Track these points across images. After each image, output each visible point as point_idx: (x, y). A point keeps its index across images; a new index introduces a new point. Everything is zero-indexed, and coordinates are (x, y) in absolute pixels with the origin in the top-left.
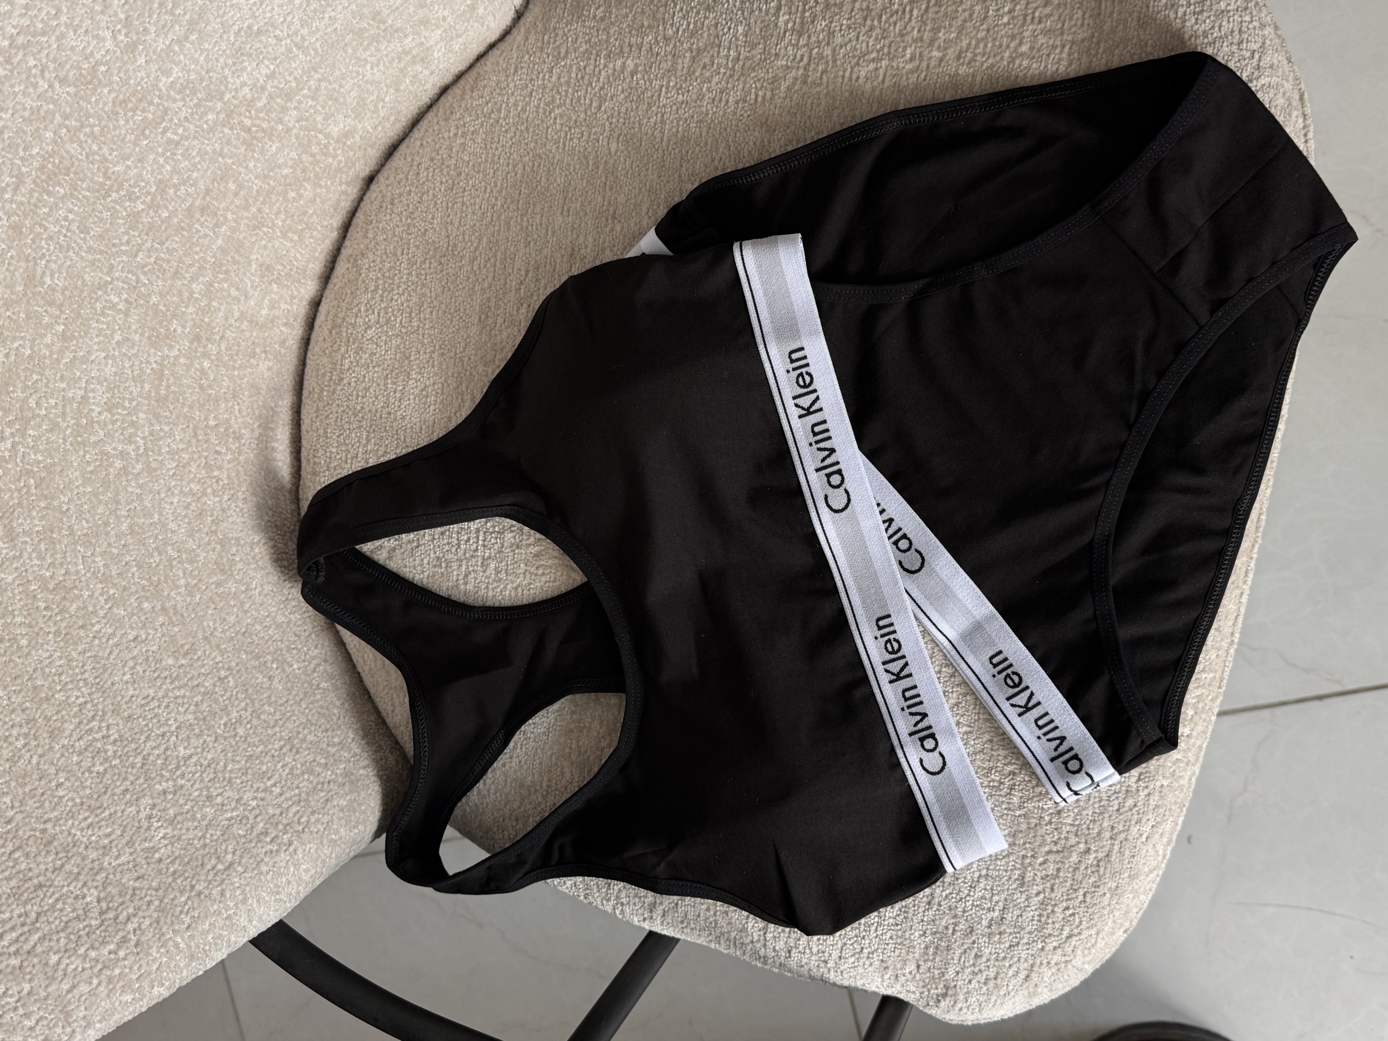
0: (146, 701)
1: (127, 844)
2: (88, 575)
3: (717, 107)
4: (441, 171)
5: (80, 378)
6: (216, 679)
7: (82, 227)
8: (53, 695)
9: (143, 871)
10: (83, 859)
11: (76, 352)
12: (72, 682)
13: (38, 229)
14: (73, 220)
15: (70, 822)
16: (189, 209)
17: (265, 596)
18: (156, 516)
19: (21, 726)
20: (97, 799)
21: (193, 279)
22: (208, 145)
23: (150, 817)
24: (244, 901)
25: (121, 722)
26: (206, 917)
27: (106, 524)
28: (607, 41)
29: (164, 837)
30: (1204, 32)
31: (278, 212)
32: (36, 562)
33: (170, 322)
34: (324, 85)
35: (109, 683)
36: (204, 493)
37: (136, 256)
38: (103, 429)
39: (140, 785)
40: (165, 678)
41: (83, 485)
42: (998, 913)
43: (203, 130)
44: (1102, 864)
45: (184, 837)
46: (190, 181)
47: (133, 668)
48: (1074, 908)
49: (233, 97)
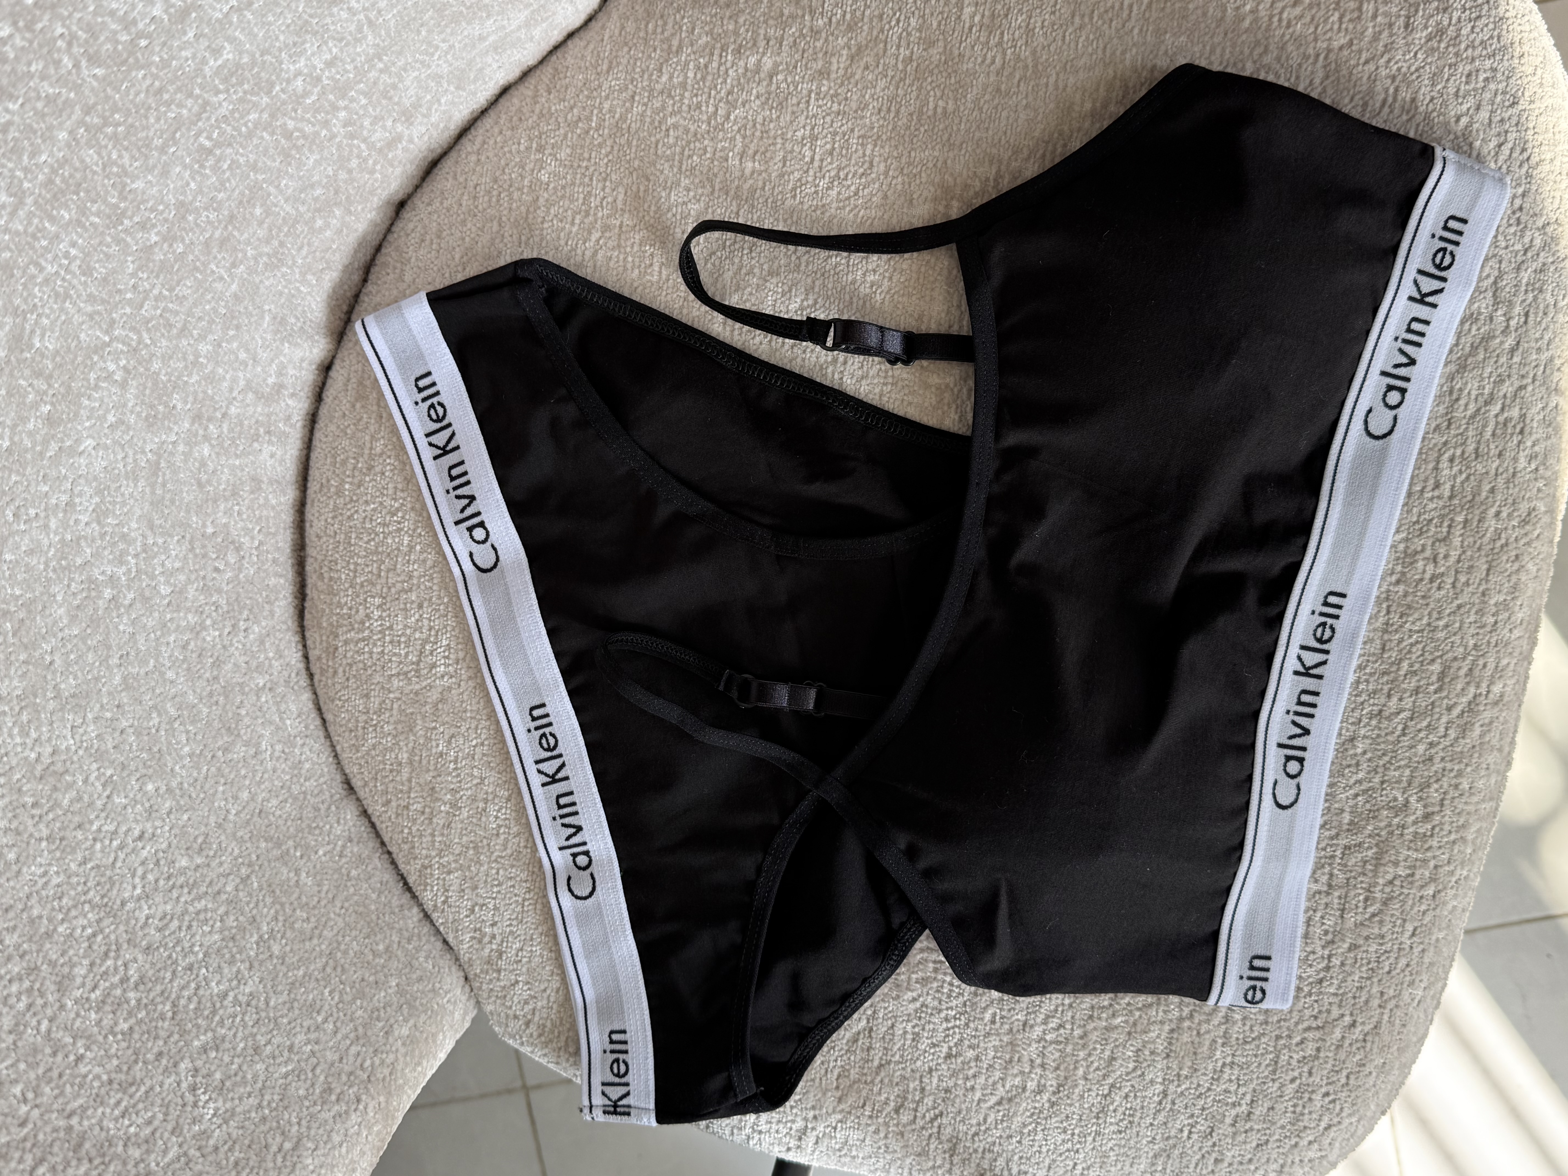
0: (165, 921)
1: (173, 1133)
2: (81, 752)
3: (884, 118)
4: (510, 195)
5: (65, 477)
6: (238, 880)
7: (84, 266)
8: (55, 930)
9: (199, 1167)
10: (125, 1163)
11: (62, 441)
12: (75, 906)
13: (33, 270)
14: (75, 257)
15: (100, 1111)
16: (207, 244)
17: (278, 759)
18: (152, 661)
19: (21, 979)
20: (127, 1073)
21: (202, 338)
22: (242, 155)
23: (193, 1089)
25: (140, 957)
27: (97, 679)
28: (736, 33)
29: (214, 1115)
30: (1482, 42)
31: (300, 248)
32: (18, 740)
33: (170, 396)
34: (384, 77)
35: (118, 902)
37: (142, 306)
38: (90, 546)
39: (176, 1043)
40: (182, 887)
41: (69, 626)
42: (1244, 1108)
43: (240, 134)
44: (1369, 1038)
45: (238, 1110)
46: (213, 204)
47: (143, 877)
48: (1335, 1093)
49: (283, 90)
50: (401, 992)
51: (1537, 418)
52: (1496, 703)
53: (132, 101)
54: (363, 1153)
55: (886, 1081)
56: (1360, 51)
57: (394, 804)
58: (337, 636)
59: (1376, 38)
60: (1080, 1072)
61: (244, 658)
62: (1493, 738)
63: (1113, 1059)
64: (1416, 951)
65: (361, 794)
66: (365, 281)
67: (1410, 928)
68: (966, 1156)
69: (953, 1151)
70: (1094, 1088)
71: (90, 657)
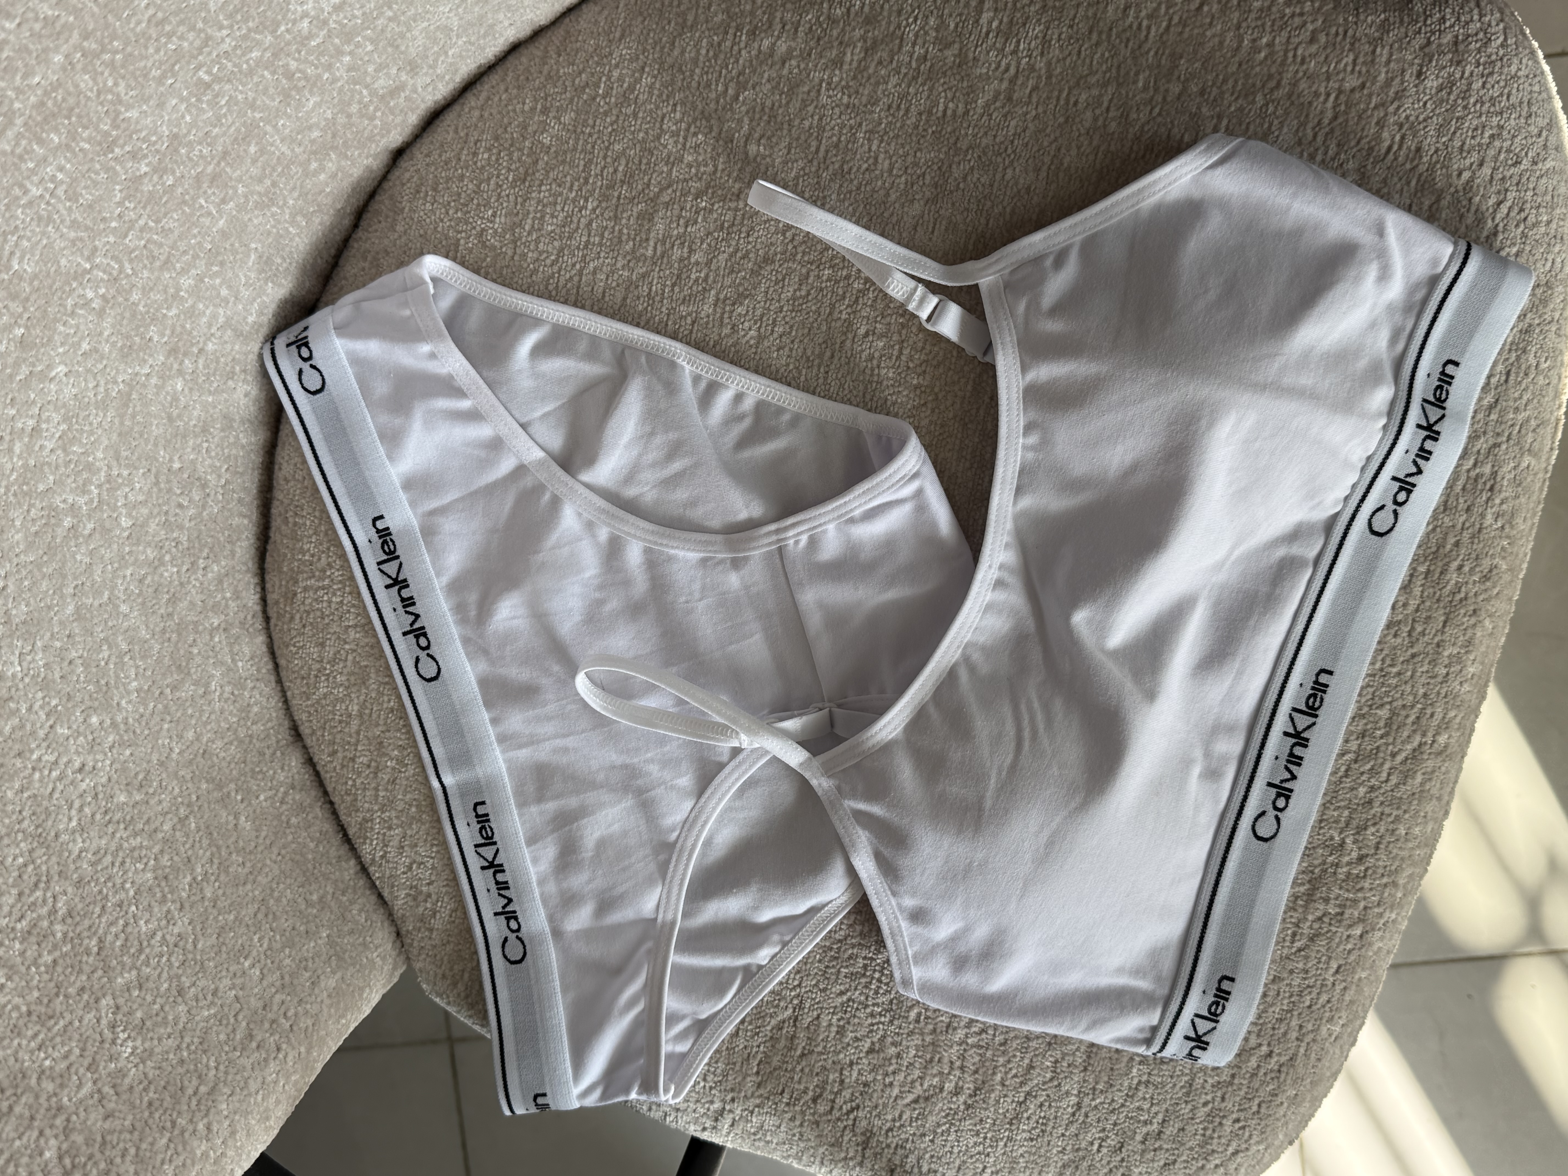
0: (99, 856)
1: (88, 1069)
2: (27, 680)
3: (893, 115)
4: (510, 155)
5: (34, 402)
6: (175, 820)
7: (70, 192)
9: (112, 1105)
10: (36, 1096)
11: (34, 366)
13: (17, 191)
14: (62, 182)
15: (16, 1042)
16: (198, 179)
17: (226, 701)
18: (107, 593)
20: (48, 1006)
21: (184, 271)
22: (241, 92)
23: (113, 1026)
24: (233, 1133)
25: (70, 890)
26: (193, 1165)
27: (49, 608)
28: (753, 14)
29: (132, 1054)
30: (1492, 98)
31: (293, 189)
33: (147, 328)
34: (393, 25)
35: (53, 834)
36: (162, 563)
37: (126, 236)
38: (53, 473)
39: (100, 979)
40: (118, 822)
41: (25, 552)
42: (1155, 1127)
43: (240, 72)
44: (1284, 1069)
45: (157, 1050)
46: (207, 139)
47: (81, 809)
48: (1246, 1120)
49: (287, 30)
50: (331, 943)
51: (1508, 476)
52: (1440, 753)
53: (133, 30)
54: (278, 1102)
55: (807, 1070)
56: (1370, 96)
57: (340, 755)
58: (296, 582)
59: (1388, 83)
60: (998, 1077)
61: (200, 597)
62: (1434, 787)
63: (1031, 1067)
64: (1339, 988)
65: (308, 742)
66: (356, 226)
67: (1334, 965)
68: (878, 1150)
69: (865, 1145)
70: (1010, 1094)
71: (44, 585)
